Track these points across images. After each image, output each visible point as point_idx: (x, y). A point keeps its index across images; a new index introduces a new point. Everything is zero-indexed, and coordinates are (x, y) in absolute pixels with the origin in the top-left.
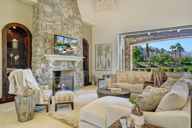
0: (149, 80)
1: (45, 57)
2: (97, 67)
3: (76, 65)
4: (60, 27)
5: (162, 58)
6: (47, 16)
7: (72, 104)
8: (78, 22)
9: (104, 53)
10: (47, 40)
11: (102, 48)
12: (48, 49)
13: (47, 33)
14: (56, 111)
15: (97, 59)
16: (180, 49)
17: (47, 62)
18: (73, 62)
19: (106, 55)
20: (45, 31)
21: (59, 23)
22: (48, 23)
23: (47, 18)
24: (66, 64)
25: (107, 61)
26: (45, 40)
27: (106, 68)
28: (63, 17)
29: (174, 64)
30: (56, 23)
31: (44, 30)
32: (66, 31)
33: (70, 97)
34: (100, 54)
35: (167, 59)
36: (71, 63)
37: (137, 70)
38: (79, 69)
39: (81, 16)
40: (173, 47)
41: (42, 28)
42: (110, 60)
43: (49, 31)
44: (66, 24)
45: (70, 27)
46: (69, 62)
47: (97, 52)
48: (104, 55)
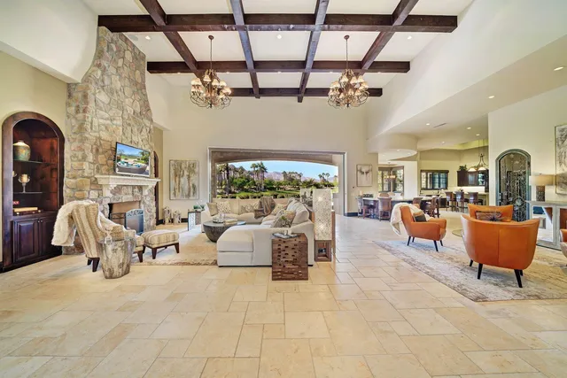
0: (257, 208)
1: (96, 179)
2: (172, 196)
3: (146, 192)
4: (121, 128)
5: (242, 180)
6: (101, 109)
7: (177, 245)
8: (147, 123)
9: (186, 173)
10: (100, 150)
11: (183, 166)
12: (103, 165)
13: (100, 138)
14: (154, 258)
15: (173, 182)
16: (263, 169)
17: (99, 188)
18: (140, 188)
19: (189, 177)
20: (97, 134)
21: (119, 122)
22: (101, 121)
23: (101, 112)
24: (130, 190)
25: (191, 185)
26: (97, 150)
27: (189, 195)
28: (125, 112)
29: (255, 189)
30: (115, 122)
31: (95, 132)
32: (129, 135)
33: (174, 236)
34: (178, 175)
35: (249, 181)
36: (137, 190)
37: (248, 198)
38: (148, 199)
39: (151, 114)
40: (255, 166)
41: (91, 128)
42: (196, 185)
43: (104, 135)
44: (129, 125)
45: (135, 129)
46: (134, 187)
47: (172, 172)
48: (185, 177)
